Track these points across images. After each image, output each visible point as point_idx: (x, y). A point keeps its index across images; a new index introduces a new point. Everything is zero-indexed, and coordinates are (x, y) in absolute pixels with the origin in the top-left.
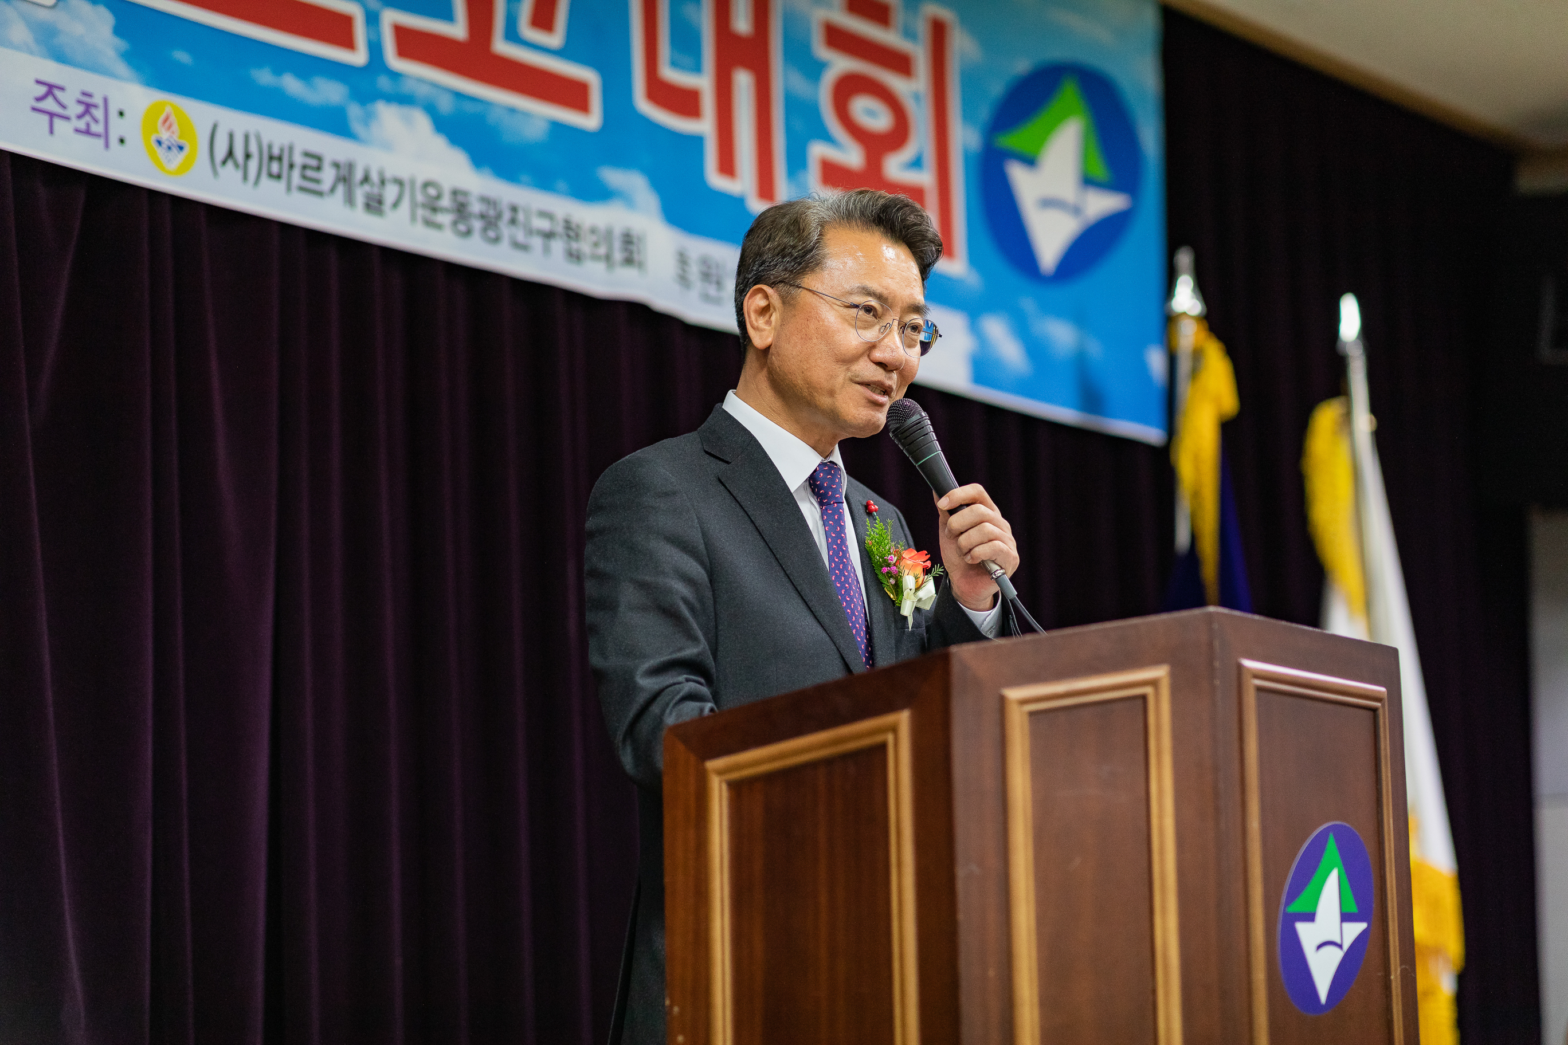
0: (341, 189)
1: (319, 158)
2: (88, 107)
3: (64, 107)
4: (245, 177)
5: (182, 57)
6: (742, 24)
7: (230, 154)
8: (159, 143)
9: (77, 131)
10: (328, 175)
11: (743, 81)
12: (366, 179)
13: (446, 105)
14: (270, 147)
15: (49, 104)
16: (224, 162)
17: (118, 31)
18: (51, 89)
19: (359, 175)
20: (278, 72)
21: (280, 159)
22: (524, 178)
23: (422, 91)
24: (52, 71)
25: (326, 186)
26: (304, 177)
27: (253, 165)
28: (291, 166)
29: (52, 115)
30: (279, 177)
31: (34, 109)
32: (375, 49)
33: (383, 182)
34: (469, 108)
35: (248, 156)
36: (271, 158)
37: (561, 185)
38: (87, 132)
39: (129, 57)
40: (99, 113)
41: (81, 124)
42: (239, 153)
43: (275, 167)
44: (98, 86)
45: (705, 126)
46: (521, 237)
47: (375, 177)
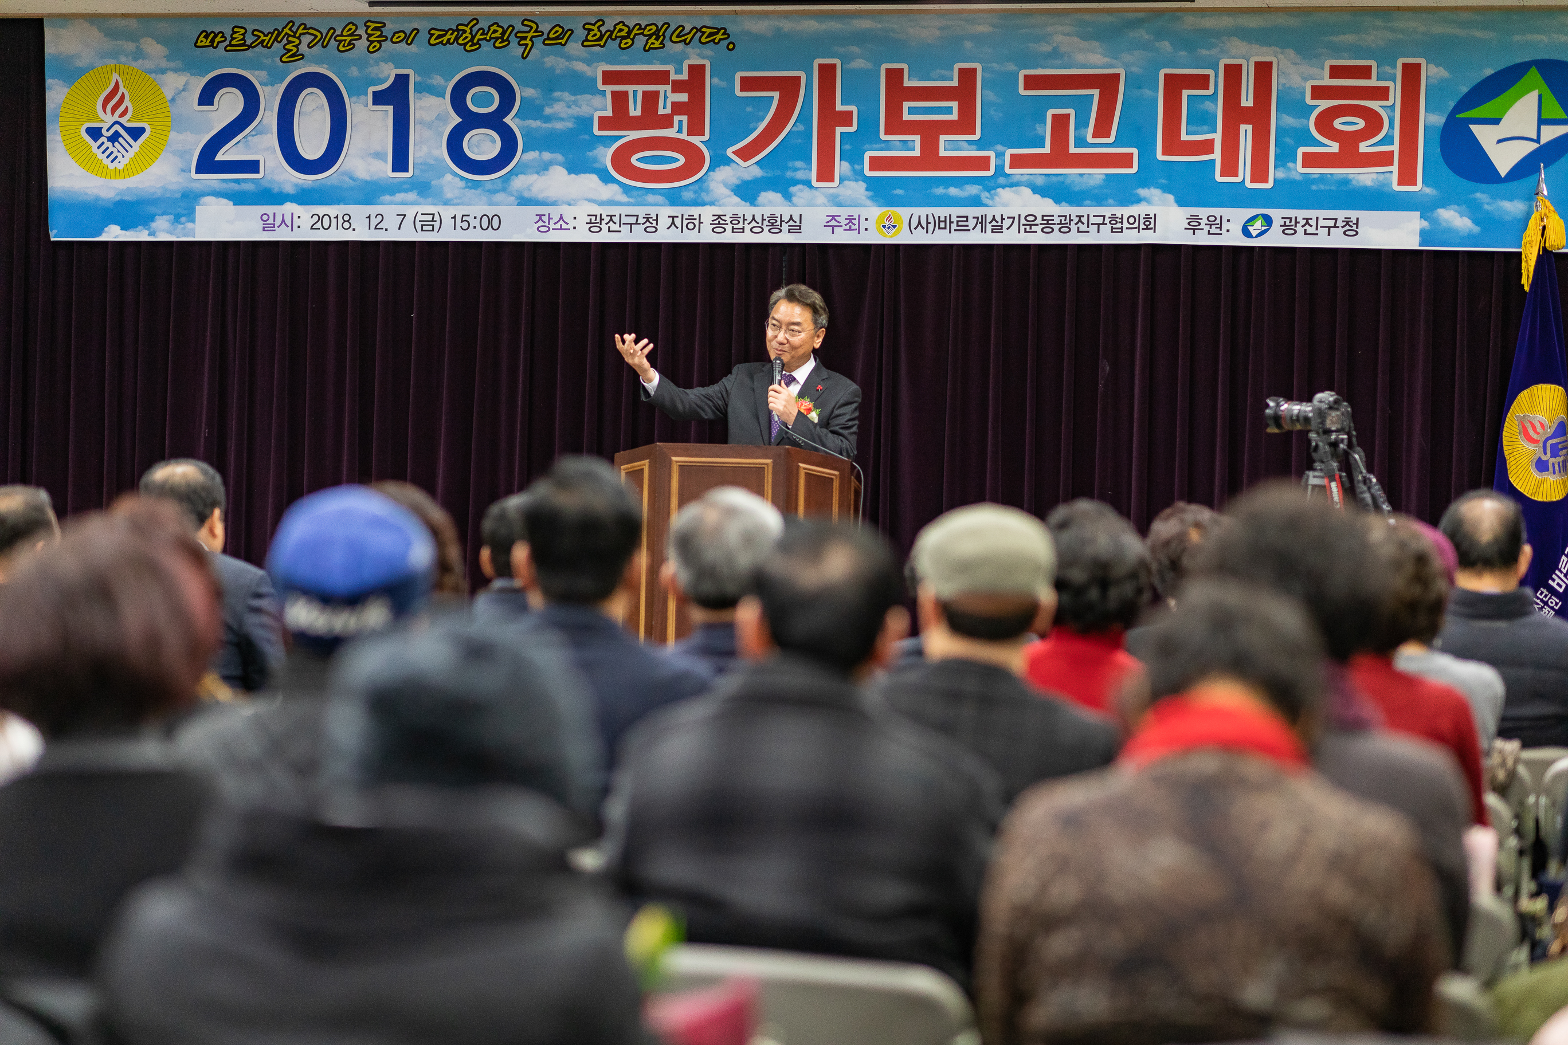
0: (979, 225)
1: (967, 217)
2: (851, 221)
3: (840, 223)
4: (927, 232)
5: (899, 192)
6: (1247, 101)
7: (919, 223)
8: (884, 227)
9: (844, 230)
10: (972, 223)
11: (1246, 130)
12: (994, 219)
13: (1040, 181)
14: (939, 217)
15: (833, 223)
16: (915, 229)
17: (867, 189)
18: (833, 217)
19: (989, 219)
20: (946, 188)
21: (945, 221)
22: (1087, 202)
23: (1025, 178)
24: (834, 211)
25: (970, 227)
26: (958, 226)
27: (931, 227)
28: (951, 222)
29: (833, 227)
30: (945, 228)
31: (825, 226)
32: (1000, 168)
33: (1002, 219)
34: (1054, 179)
35: (928, 223)
36: (940, 221)
37: (1111, 201)
38: (850, 229)
39: (871, 198)
40: (856, 222)
41: (848, 227)
42: (924, 223)
43: (942, 225)
44: (855, 212)
45: (1217, 155)
46: (1083, 228)
47: (998, 219)
